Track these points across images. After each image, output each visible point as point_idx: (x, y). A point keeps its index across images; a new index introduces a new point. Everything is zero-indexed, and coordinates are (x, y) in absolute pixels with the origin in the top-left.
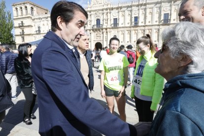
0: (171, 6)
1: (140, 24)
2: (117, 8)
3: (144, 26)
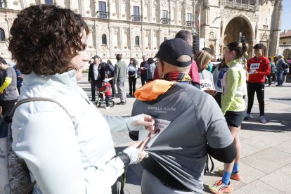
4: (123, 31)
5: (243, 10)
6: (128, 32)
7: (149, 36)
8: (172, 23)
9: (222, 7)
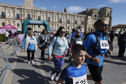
0: (62, 16)
1: (51, 21)
2: (40, 11)
3: (53, 22)
4: (65, 25)
7: (71, 27)
8: (78, 23)
9: (92, 19)
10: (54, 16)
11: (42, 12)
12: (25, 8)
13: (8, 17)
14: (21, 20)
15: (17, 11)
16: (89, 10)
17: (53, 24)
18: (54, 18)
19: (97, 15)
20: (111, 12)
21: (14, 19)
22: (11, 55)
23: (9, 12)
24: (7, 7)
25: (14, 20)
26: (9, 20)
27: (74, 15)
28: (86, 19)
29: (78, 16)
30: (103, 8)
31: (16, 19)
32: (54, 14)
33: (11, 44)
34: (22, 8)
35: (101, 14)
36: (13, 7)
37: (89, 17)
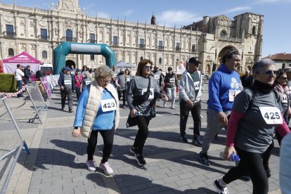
0: (145, 33)
1: (120, 45)
2: (95, 23)
3: (124, 48)
4: (152, 55)
5: (232, 42)
6: (155, 56)
7: (167, 58)
8: (182, 51)
9: (217, 40)
10: (127, 33)
11: (100, 23)
12: (60, 15)
13: (22, 35)
14: (52, 42)
15: (41, 23)
16: (208, 19)
17: (124, 52)
18: (127, 38)
19: (229, 32)
20: (260, 24)
21: (35, 40)
22: (29, 122)
23: (23, 24)
24: (18, 12)
25: (34, 43)
26: (24, 42)
27: (174, 32)
28: (203, 41)
29: (184, 34)
30: (243, 15)
31: (40, 41)
32: (127, 28)
33: (28, 98)
34: (54, 14)
35: (238, 28)
36: (33, 12)
37: (209, 36)
